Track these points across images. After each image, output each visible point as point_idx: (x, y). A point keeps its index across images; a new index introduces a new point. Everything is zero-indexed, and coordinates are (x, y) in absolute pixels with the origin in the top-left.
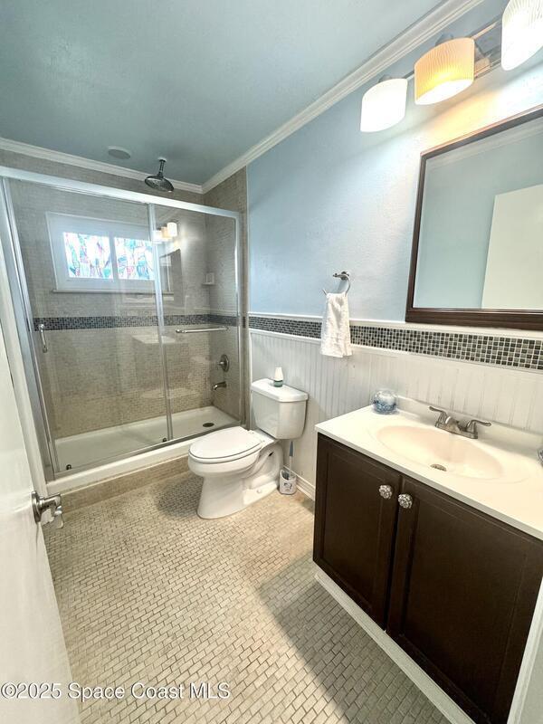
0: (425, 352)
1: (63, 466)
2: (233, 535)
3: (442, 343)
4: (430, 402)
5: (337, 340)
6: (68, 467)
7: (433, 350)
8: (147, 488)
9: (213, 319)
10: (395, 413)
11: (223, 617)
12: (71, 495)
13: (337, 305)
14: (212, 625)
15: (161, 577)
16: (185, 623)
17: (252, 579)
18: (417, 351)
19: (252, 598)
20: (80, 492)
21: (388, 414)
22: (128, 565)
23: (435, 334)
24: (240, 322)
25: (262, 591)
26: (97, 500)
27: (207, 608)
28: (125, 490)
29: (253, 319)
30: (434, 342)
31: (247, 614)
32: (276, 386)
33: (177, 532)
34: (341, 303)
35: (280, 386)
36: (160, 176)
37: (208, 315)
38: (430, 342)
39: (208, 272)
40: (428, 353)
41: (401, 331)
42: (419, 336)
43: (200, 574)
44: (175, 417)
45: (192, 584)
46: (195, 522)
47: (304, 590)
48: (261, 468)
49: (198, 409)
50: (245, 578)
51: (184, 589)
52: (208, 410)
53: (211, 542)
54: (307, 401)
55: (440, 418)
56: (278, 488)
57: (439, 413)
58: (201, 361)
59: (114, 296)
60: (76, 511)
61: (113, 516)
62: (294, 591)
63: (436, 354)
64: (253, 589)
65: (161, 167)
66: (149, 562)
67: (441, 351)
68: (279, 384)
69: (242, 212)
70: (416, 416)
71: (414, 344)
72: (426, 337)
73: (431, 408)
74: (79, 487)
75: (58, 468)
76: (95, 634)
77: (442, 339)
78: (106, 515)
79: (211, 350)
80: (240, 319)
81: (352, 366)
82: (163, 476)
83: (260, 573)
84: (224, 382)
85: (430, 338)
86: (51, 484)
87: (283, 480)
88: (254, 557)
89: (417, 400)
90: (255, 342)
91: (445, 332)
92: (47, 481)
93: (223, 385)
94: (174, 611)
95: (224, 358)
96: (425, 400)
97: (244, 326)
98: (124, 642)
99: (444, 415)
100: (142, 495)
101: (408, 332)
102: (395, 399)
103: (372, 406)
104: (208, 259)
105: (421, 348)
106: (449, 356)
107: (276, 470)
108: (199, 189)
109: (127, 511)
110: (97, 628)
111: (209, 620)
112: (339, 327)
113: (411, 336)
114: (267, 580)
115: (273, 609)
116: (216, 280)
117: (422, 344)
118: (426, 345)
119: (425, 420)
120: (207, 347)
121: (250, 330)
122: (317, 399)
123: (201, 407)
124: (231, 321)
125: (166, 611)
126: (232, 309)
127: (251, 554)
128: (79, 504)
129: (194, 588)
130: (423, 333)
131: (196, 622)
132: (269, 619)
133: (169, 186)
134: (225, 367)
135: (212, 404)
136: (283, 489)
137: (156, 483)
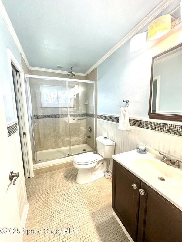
0: (157, 130)
1: (38, 160)
2: (86, 191)
3: (164, 127)
4: (160, 150)
5: (124, 124)
6: (40, 160)
7: (160, 130)
8: (62, 170)
9: (87, 115)
10: (146, 153)
11: (77, 222)
12: (40, 169)
13: (124, 112)
14: (73, 224)
15: (60, 202)
16: (65, 221)
17: (90, 209)
18: (154, 130)
19: (88, 217)
20: (42, 169)
21: (142, 153)
22: (51, 196)
23: (161, 123)
24: (95, 116)
25: (93, 215)
26: (47, 172)
27: (73, 217)
28: (55, 170)
29: (99, 115)
30: (161, 127)
31: (86, 222)
32: (105, 139)
33: (68, 187)
34: (125, 111)
35: (106, 139)
36: (71, 72)
37: (86, 114)
38: (159, 126)
39: (86, 100)
40: (159, 131)
41: (148, 122)
42: (155, 124)
43: (73, 204)
44: (72, 147)
45: (70, 207)
46: (75, 184)
47: (108, 218)
48: (98, 168)
49: (82, 145)
50: (88, 209)
51: (67, 208)
52: (85, 145)
53: (79, 193)
54: (115, 145)
55: (163, 157)
56: (105, 176)
57: (163, 156)
58: (83, 129)
59: (59, 108)
60: (41, 175)
61: (50, 178)
62: (104, 218)
63: (162, 131)
64: (90, 214)
65: (72, 70)
66: (58, 196)
67: (164, 130)
68: (106, 138)
69: (96, 81)
70: (154, 155)
71: (153, 127)
72: (157, 125)
73: (159, 153)
74: (42, 167)
75: (37, 160)
76: (37, 218)
77: (164, 125)
78: (49, 177)
79: (86, 125)
80: (95, 115)
81: (130, 134)
82: (67, 166)
83: (93, 208)
84: (90, 136)
85: (159, 125)
86: (35, 165)
87: (106, 173)
88: (92, 201)
89: (155, 149)
90: (99, 123)
91: (165, 123)
92: (33, 164)
93: (89, 137)
94: (62, 216)
95: (90, 128)
96: (158, 149)
97: (96, 118)
98: (45, 223)
99: (165, 156)
100: (60, 172)
101: (150, 122)
102: (145, 148)
103: (136, 150)
104: (87, 96)
105: (156, 129)
106: (167, 132)
107: (105, 169)
108: (84, 75)
109: (55, 176)
110: (38, 216)
111: (73, 222)
112: (125, 119)
113: (152, 124)
114: (95, 211)
115: (95, 223)
116: (88, 103)
117: (156, 127)
118: (157, 128)
119: (158, 158)
120: (85, 124)
121: (98, 119)
122: (119, 145)
123: (83, 144)
124: (92, 116)
125: (60, 215)
126: (93, 112)
127: (91, 200)
128: (42, 173)
129: (70, 209)
130: (156, 123)
131: (68, 222)
132: (94, 227)
133: (74, 75)
134: (90, 131)
135: (86, 143)
136: (106, 176)
137: (65, 168)
